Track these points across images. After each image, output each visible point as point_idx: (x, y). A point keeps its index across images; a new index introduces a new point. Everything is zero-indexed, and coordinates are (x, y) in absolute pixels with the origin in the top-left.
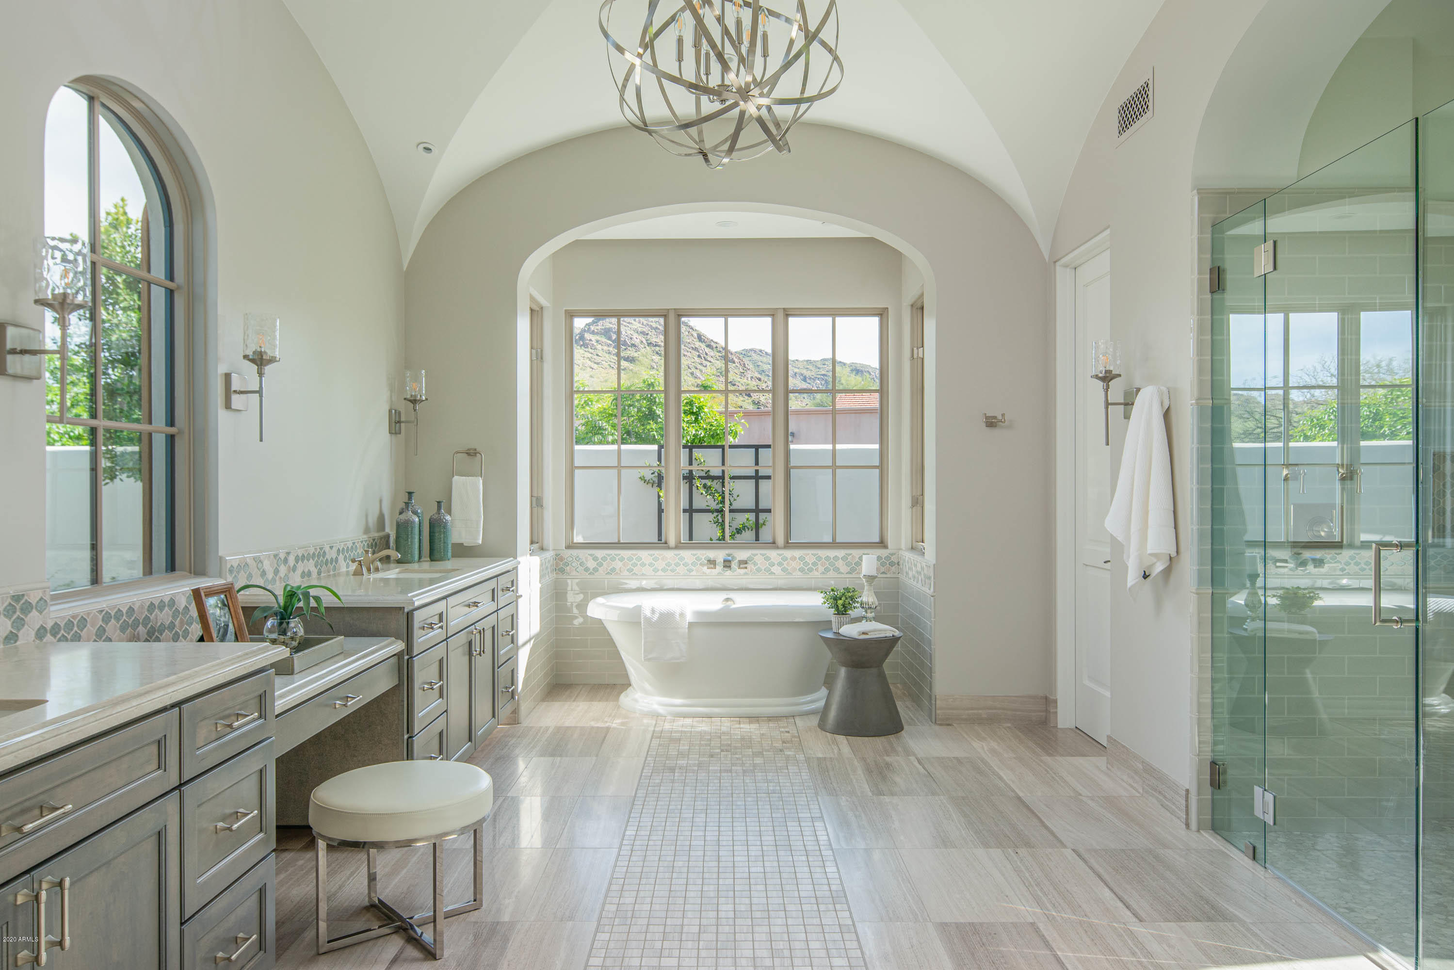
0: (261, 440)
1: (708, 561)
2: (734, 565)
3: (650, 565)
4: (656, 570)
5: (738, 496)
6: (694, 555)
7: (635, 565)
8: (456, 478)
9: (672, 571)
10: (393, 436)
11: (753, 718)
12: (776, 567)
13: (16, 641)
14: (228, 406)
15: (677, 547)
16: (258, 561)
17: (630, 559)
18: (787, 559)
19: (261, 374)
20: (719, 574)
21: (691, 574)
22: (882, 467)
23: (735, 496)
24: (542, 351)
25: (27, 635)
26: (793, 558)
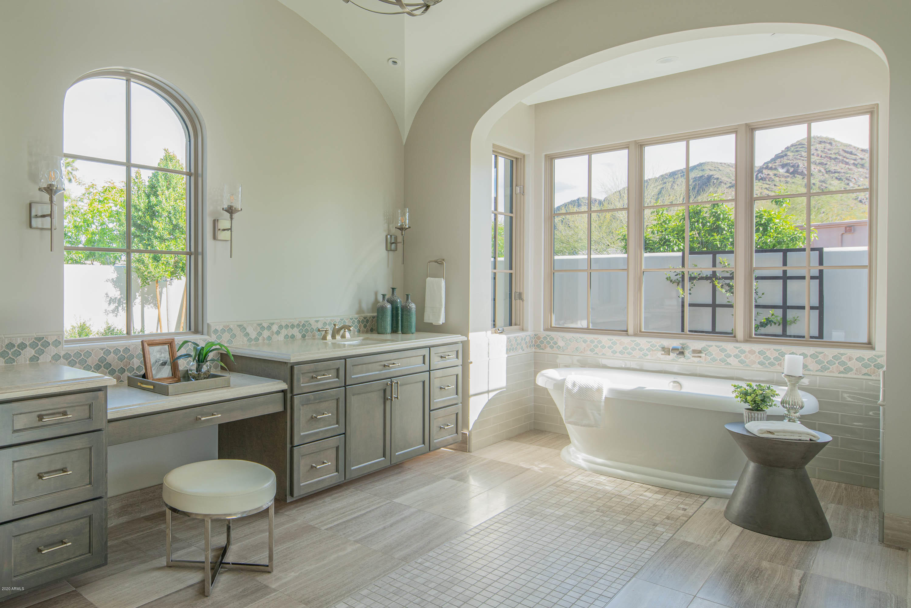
0: (231, 257)
1: (662, 348)
2: (687, 353)
3: (610, 347)
4: (614, 352)
5: (763, 294)
6: (649, 342)
7: (596, 346)
8: (429, 279)
9: (629, 354)
10: (391, 253)
11: (665, 489)
12: (732, 358)
13: (37, 361)
14: (215, 238)
15: (635, 335)
16: (242, 328)
17: (592, 342)
18: (745, 352)
19: (231, 218)
20: (673, 360)
21: (647, 357)
22: (871, 267)
23: (760, 294)
24: (524, 187)
25: (46, 358)
26: (752, 352)
